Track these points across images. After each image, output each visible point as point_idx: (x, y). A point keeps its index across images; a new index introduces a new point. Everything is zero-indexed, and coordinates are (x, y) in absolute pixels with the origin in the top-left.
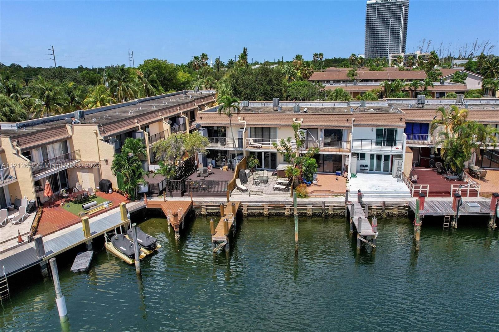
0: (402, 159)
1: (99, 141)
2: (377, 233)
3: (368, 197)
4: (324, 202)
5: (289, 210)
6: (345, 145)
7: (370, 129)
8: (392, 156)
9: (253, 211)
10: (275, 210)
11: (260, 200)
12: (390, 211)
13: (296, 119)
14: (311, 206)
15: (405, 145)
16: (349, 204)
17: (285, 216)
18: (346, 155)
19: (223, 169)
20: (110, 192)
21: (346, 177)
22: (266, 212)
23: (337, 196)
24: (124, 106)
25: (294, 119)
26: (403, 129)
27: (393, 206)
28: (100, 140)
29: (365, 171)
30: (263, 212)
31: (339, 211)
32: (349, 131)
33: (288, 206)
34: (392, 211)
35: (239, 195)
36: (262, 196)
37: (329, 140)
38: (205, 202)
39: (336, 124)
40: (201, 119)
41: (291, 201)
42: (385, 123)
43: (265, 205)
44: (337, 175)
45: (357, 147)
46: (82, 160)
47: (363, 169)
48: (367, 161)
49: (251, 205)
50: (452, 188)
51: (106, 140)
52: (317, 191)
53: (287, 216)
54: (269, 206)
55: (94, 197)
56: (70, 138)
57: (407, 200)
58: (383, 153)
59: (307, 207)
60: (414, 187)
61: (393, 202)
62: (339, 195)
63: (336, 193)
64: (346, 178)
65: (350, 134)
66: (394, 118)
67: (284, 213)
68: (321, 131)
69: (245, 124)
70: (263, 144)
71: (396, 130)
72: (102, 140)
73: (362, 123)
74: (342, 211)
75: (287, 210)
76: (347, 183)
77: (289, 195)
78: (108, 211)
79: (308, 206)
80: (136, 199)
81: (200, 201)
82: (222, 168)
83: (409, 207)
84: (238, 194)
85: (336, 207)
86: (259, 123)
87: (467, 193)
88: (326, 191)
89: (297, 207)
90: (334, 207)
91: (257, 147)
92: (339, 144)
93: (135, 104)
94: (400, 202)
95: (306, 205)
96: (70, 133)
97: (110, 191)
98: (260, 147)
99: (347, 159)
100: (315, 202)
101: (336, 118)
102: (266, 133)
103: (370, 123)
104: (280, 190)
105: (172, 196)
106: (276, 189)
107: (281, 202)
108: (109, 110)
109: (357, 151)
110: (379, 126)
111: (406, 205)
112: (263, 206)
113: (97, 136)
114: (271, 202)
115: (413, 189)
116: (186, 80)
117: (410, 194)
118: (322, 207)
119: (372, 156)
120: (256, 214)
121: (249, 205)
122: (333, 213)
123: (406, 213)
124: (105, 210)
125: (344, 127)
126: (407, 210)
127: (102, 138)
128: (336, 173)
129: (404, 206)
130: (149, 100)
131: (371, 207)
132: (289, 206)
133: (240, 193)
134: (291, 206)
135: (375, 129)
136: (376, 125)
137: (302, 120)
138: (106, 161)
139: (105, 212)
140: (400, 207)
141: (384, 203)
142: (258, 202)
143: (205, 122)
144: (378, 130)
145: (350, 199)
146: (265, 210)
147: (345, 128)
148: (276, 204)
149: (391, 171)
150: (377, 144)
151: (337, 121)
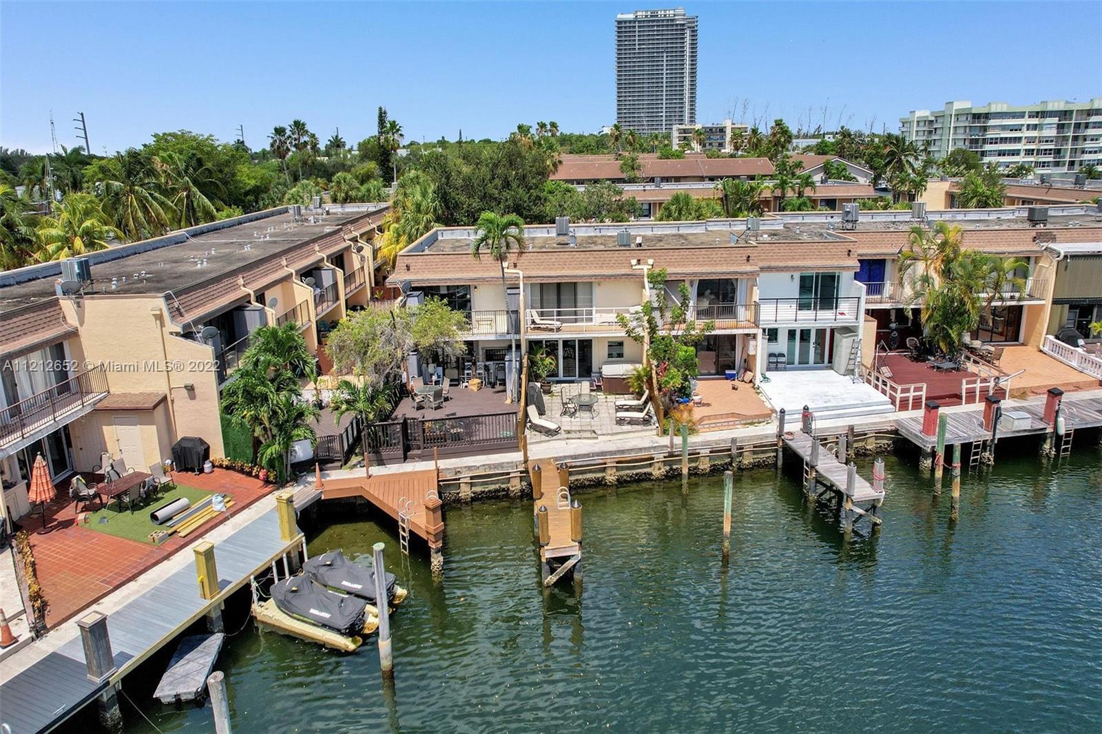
0: (857, 335)
1: (167, 336)
2: (884, 493)
3: (822, 418)
4: (734, 441)
5: (662, 467)
6: (743, 314)
7: (787, 275)
8: (832, 331)
9: (580, 477)
10: (629, 468)
11: (597, 449)
12: (860, 444)
13: (639, 261)
14: (708, 451)
15: (863, 306)
16: (790, 437)
17: (652, 480)
18: (748, 335)
19: (466, 387)
20: (206, 470)
21: (751, 381)
22: (611, 476)
23: (752, 424)
24: (157, 248)
25: (634, 262)
26: (852, 274)
27: (866, 434)
28: (171, 333)
29: (779, 366)
30: (603, 477)
31: (762, 456)
32: (750, 283)
33: (660, 457)
34: (863, 443)
35: (543, 444)
36: (595, 441)
37: (705, 304)
38: (469, 468)
39: (724, 269)
40: (408, 270)
41: (665, 444)
42: (817, 263)
43: (609, 460)
44: (727, 379)
45: (768, 315)
46: (111, 392)
47: (776, 362)
48: (782, 345)
49: (578, 464)
50: (964, 386)
51: (188, 335)
52: (709, 417)
53: (657, 479)
54: (617, 463)
55: (167, 488)
56: (73, 334)
57: (891, 419)
58: (813, 326)
59: (699, 453)
60: (899, 391)
61: (867, 424)
62: (757, 420)
63: (751, 417)
64: (752, 384)
65: (755, 288)
66: (835, 250)
67: (651, 474)
68: (692, 286)
69: (521, 277)
70: (563, 321)
71: (839, 276)
72: (177, 334)
73: (773, 264)
74: (768, 455)
75: (657, 465)
76: (758, 393)
77: (655, 432)
78: (226, 519)
79: (701, 451)
80: (289, 479)
81: (455, 468)
82: (466, 384)
83: (896, 432)
84: (541, 442)
85: (758, 449)
86: (553, 273)
87: (975, 396)
88: (728, 415)
89: (689, 455)
90: (754, 447)
91: (551, 330)
92: (730, 311)
93: (181, 242)
94: (880, 423)
95: (698, 451)
96: (72, 320)
97: (207, 466)
98: (558, 329)
99: (752, 343)
100: (716, 442)
101: (725, 256)
102: (566, 296)
103: (790, 264)
104: (632, 422)
105: (381, 462)
106: (620, 421)
107: (645, 448)
108: (123, 257)
109: (767, 324)
110: (808, 268)
111: (889, 428)
112: (605, 464)
113: (162, 325)
114: (623, 452)
115: (899, 396)
116: (258, 184)
117: (891, 406)
118: (730, 450)
119: (792, 334)
120: (587, 483)
121: (574, 464)
122: (752, 461)
123: (889, 445)
124: (221, 518)
125: (741, 273)
126: (890, 439)
127: (179, 330)
128: (725, 374)
129: (887, 432)
130: (208, 232)
131: (826, 439)
132: (662, 456)
133: (544, 438)
134: (665, 457)
135: (797, 276)
136: (803, 267)
137: (650, 262)
138: (190, 389)
139: (221, 522)
140: (879, 434)
141: (851, 428)
142: (594, 454)
143: (419, 277)
144: (803, 279)
145: (787, 428)
146: (609, 472)
147: (745, 276)
148: (633, 455)
149: (830, 361)
150: (802, 306)
151: (726, 262)
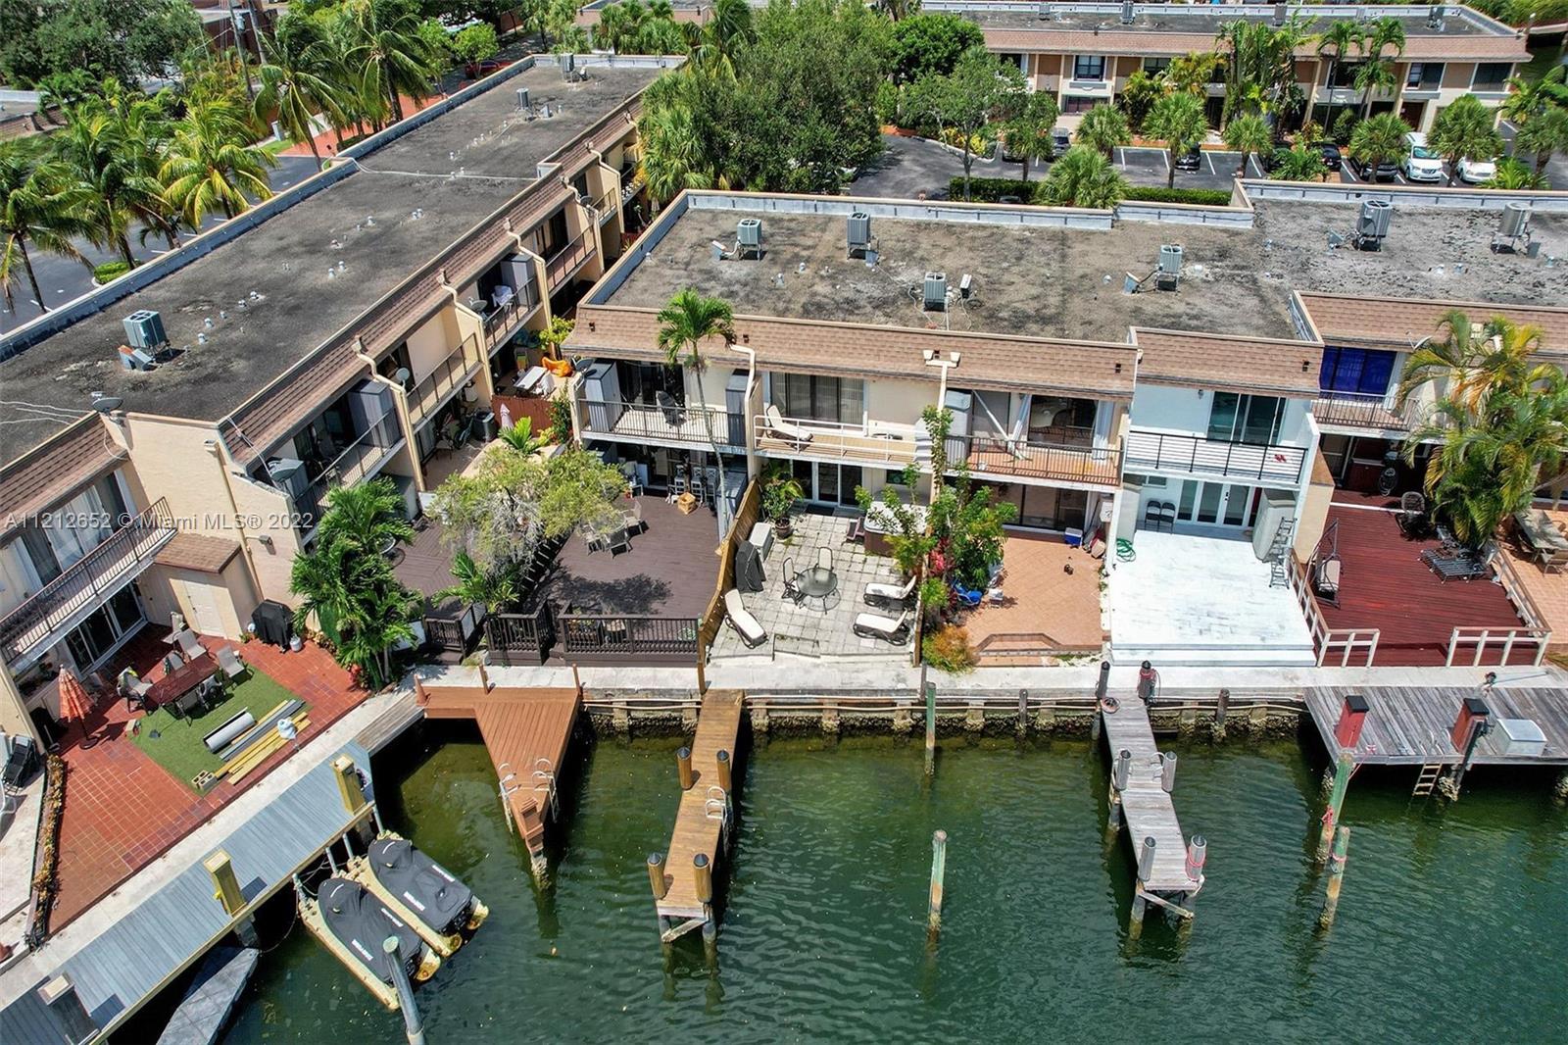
0: (1295, 508)
1: (231, 477)
4: (1023, 691)
5: (906, 716)
6: (1101, 446)
7: (1191, 390)
8: (1260, 489)
9: (786, 714)
10: (859, 712)
11: (812, 680)
13: (937, 352)
14: (982, 703)
16: (1109, 709)
17: (894, 730)
18: (1103, 494)
19: (676, 505)
20: (294, 648)
22: (829, 719)
23: (1067, 657)
25: (928, 354)
27: (1251, 703)
28: (236, 475)
29: (1163, 522)
30: (820, 720)
32: (1119, 410)
33: (905, 702)
34: (1247, 715)
35: (738, 661)
36: (814, 663)
38: (624, 691)
39: (1076, 381)
40: (593, 329)
41: (914, 688)
42: (1249, 376)
43: (826, 700)
44: (1067, 543)
45: (1144, 453)
47: (1155, 518)
48: (1172, 490)
49: (780, 700)
50: (1456, 638)
51: (258, 475)
53: (900, 731)
54: (839, 704)
56: (125, 459)
57: (1301, 681)
58: (1230, 483)
59: (967, 704)
60: (1328, 636)
61: (1255, 690)
62: (1076, 653)
63: (1068, 647)
65: (1125, 416)
66: (1281, 358)
67: (891, 723)
68: (1021, 401)
69: (752, 360)
71: (1283, 400)
72: (243, 475)
73: (1168, 370)
74: (1081, 714)
75: (901, 713)
76: (1101, 587)
77: (908, 657)
79: (972, 701)
80: (388, 680)
81: (605, 690)
82: (674, 501)
83: (1302, 704)
84: (734, 655)
85: (1064, 706)
86: (801, 359)
88: (1032, 636)
90: (1058, 704)
91: (794, 445)
92: (1082, 441)
93: (347, 175)
94: (1278, 689)
95: (965, 701)
96: (120, 441)
97: (295, 640)
99: (1104, 505)
101: (1079, 358)
103: (1197, 377)
104: (877, 635)
105: (508, 662)
106: (862, 634)
107: (883, 690)
108: (255, 226)
109: (1140, 471)
110: (1225, 385)
111: (1294, 699)
112: (823, 704)
113: (222, 463)
114: (848, 692)
115: (1326, 643)
117: (1312, 656)
118: (1017, 704)
120: (796, 723)
121: (773, 700)
122: (1052, 721)
123: (1291, 721)
125: (1103, 393)
126: (1294, 713)
127: (242, 471)
128: (1065, 535)
129: (1291, 703)
130: (396, 138)
131: (1181, 704)
132: (908, 702)
133: (742, 648)
134: (914, 704)
135: (1210, 394)
136: (1218, 384)
137: (955, 356)
138: (268, 542)
140: (1274, 704)
141: (1225, 692)
142: (805, 691)
144: (1219, 396)
145: (1112, 683)
147: (1107, 398)
148: (863, 697)
149: (1249, 531)
150: (1215, 438)
151: (1081, 368)
